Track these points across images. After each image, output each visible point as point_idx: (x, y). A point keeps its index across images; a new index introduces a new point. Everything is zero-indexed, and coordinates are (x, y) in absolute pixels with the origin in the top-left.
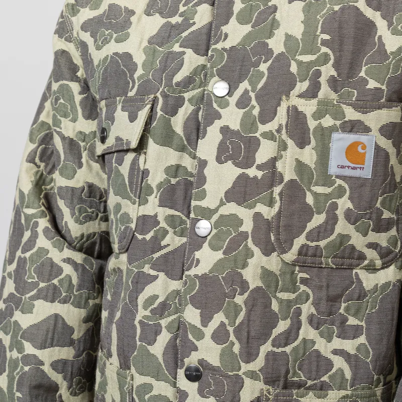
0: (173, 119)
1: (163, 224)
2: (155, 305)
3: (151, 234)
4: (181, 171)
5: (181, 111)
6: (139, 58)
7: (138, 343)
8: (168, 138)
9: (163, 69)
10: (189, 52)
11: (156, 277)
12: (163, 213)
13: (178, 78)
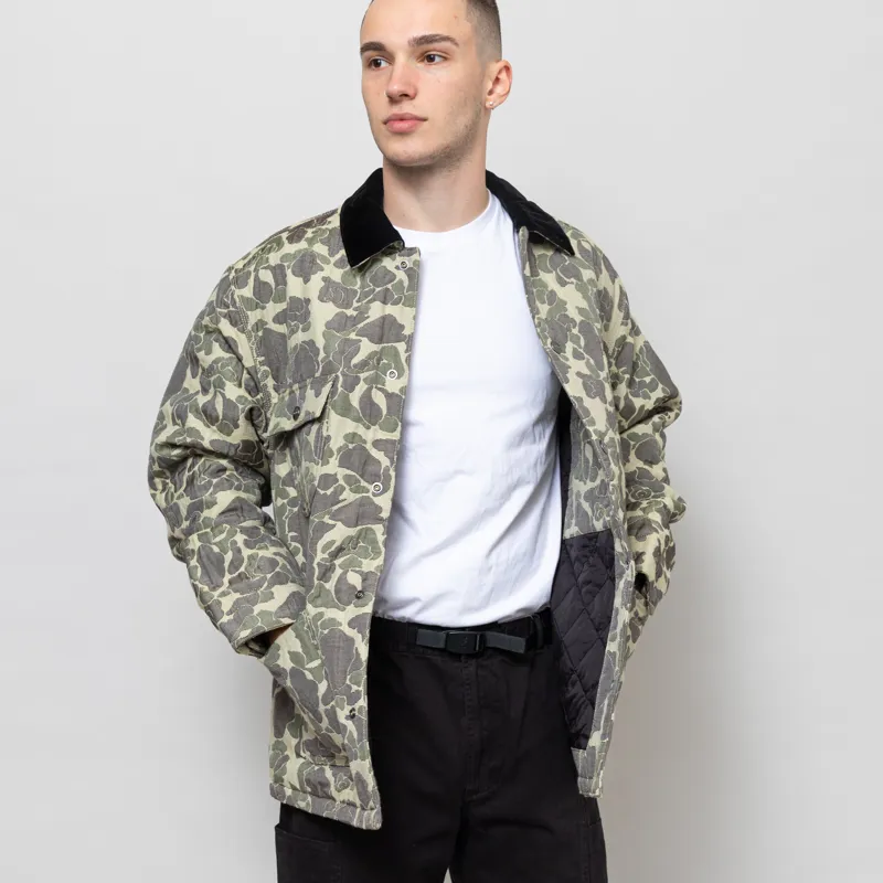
0: (351, 395)
1: (341, 482)
2: (333, 549)
3: (332, 490)
4: (357, 438)
5: (358, 388)
6: (320, 343)
7: (316, 582)
8: (346, 410)
9: (342, 352)
10: (365, 340)
11: (334, 526)
12: (342, 472)
13: (355, 361)
